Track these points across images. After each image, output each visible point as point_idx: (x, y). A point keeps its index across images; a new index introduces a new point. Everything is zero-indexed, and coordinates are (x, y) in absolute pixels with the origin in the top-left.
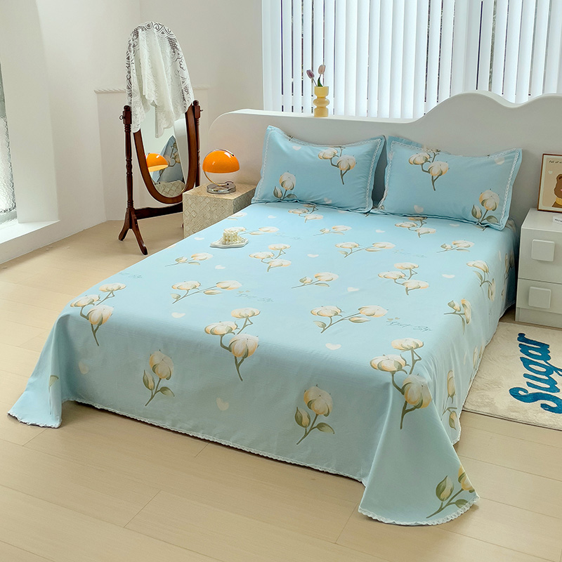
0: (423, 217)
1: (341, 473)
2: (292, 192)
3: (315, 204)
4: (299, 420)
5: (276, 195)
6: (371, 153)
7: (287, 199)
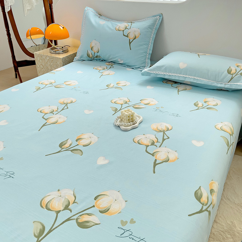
2: (99, 54)
3: (112, 63)
5: (88, 56)
7: (96, 58)
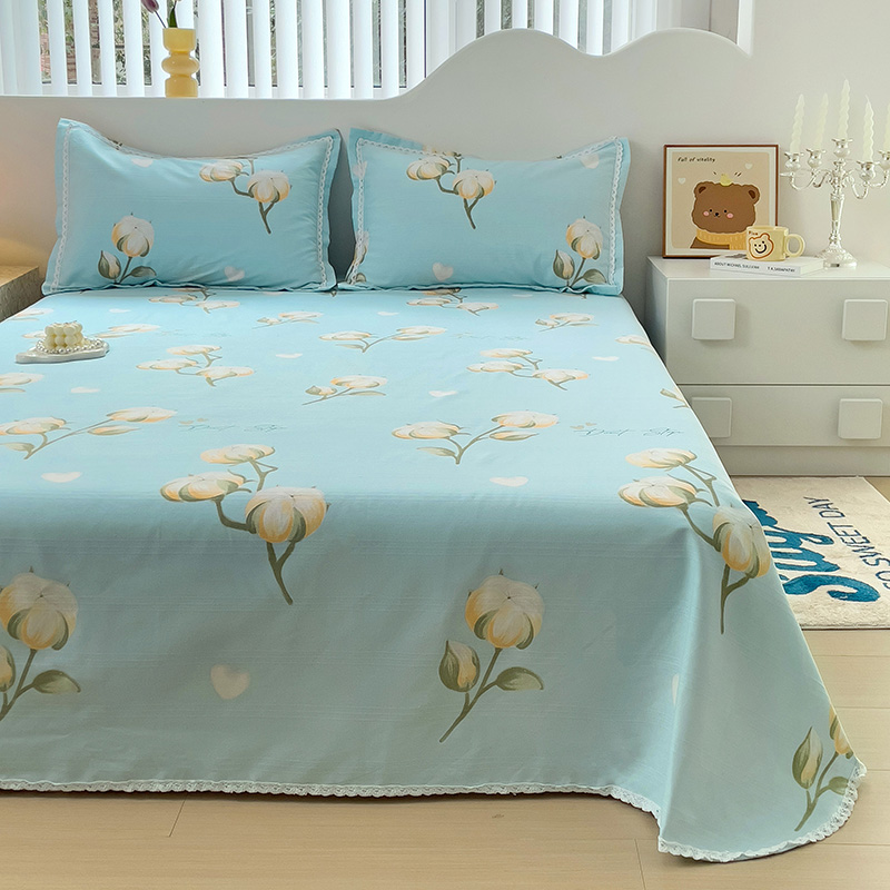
0: (453, 287)
1: (558, 788)
2: (145, 262)
3: (202, 285)
4: (449, 677)
5: (104, 270)
6: (316, 166)
7: (131, 279)
